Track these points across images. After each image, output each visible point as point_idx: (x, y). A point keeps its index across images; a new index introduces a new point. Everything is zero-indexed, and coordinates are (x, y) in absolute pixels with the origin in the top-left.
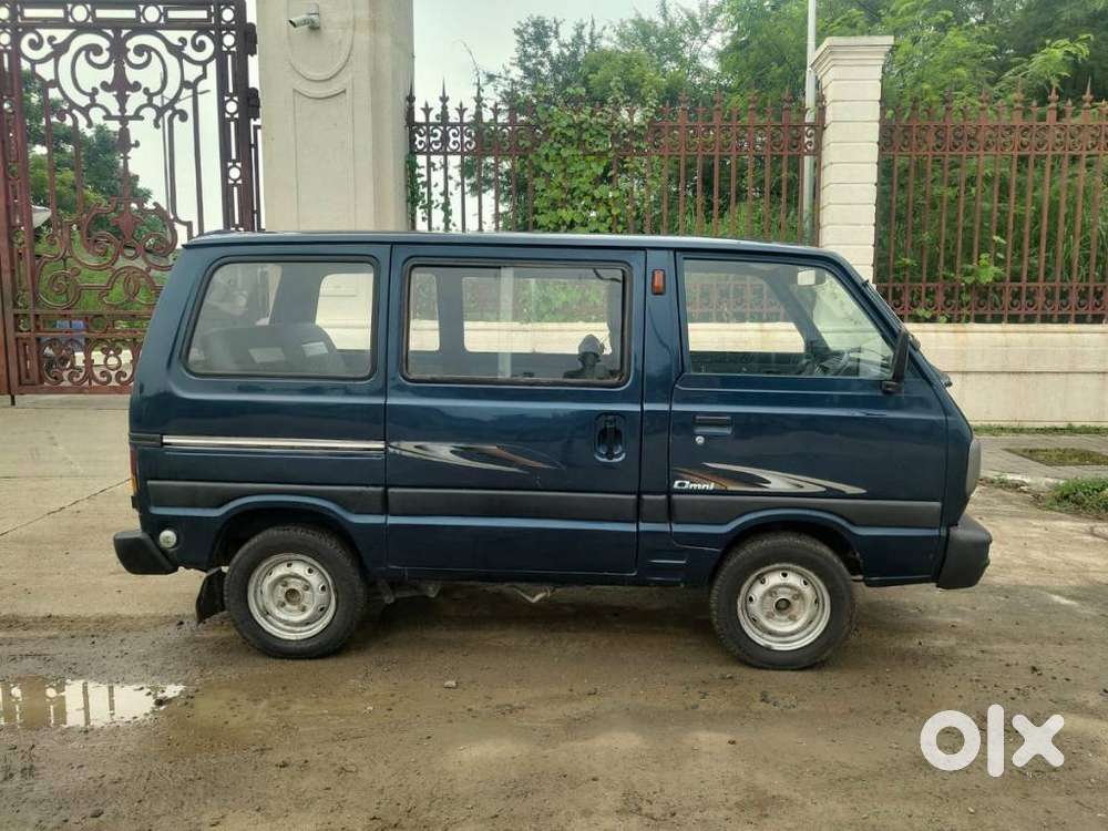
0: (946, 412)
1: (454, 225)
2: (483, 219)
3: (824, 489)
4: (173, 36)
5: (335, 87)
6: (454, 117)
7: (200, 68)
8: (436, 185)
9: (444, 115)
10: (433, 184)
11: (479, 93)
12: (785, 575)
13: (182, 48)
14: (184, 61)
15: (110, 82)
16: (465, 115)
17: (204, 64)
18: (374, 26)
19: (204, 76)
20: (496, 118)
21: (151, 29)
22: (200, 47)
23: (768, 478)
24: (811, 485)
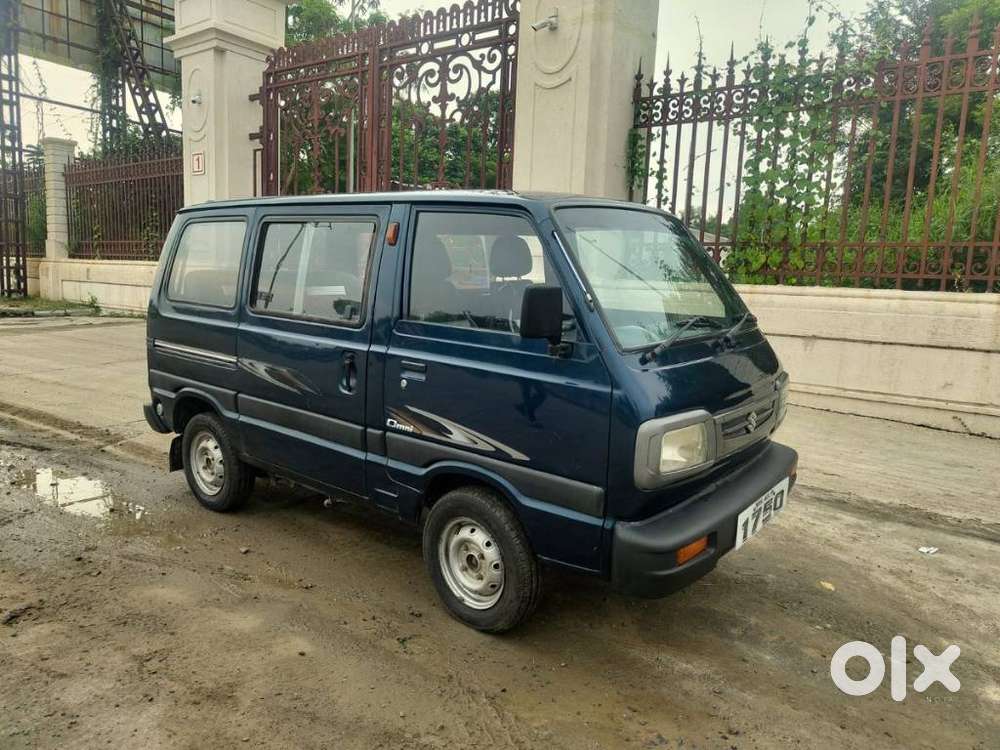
0: (615, 385)
1: (666, 190)
2: (694, 184)
3: (493, 449)
4: (476, 54)
5: (565, 76)
6: (675, 88)
7: (491, 76)
8: (654, 154)
9: (667, 86)
10: (652, 153)
11: (700, 61)
12: (473, 531)
13: (481, 62)
14: (482, 73)
15: (437, 95)
16: (686, 84)
17: (493, 72)
18: (599, 17)
19: (493, 82)
20: (714, 84)
21: (464, 51)
22: (492, 59)
23: (451, 429)
24: (485, 443)
